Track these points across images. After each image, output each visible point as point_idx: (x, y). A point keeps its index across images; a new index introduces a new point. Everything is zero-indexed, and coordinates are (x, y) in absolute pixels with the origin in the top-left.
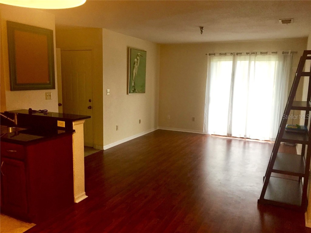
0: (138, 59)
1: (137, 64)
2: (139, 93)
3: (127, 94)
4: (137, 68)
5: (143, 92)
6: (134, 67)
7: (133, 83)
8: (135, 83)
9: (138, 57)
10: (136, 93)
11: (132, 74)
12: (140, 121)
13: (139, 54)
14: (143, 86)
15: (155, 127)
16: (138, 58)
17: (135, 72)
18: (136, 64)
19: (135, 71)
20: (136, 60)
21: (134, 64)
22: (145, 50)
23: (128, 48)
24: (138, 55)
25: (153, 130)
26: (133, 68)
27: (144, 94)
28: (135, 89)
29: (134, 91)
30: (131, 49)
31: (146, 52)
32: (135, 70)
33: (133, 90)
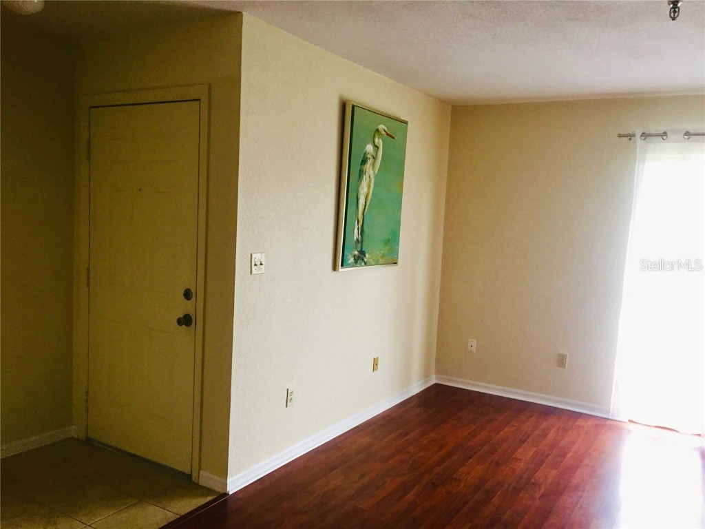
0: (376, 147)
1: (373, 164)
2: (377, 264)
3: (335, 268)
4: (372, 176)
5: (391, 260)
6: (361, 173)
7: (356, 230)
8: (362, 231)
9: (377, 140)
10: (366, 264)
11: (353, 196)
12: (376, 363)
13: (381, 127)
14: (392, 241)
15: (426, 375)
16: (379, 141)
17: (366, 190)
18: (370, 162)
19: (364, 189)
20: (370, 148)
21: (364, 162)
22: (403, 118)
23: (343, 106)
24: (377, 130)
25: (416, 389)
26: (357, 177)
27: (394, 267)
28: (362, 253)
29: (360, 258)
30: (353, 107)
31: (406, 123)
32: (364, 184)
33: (354, 256)
